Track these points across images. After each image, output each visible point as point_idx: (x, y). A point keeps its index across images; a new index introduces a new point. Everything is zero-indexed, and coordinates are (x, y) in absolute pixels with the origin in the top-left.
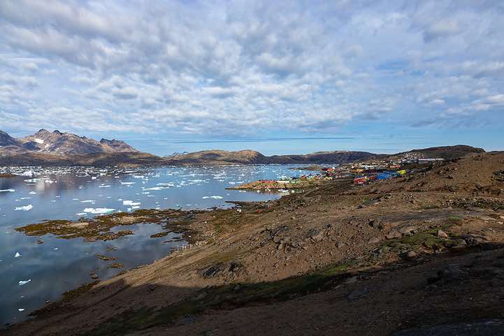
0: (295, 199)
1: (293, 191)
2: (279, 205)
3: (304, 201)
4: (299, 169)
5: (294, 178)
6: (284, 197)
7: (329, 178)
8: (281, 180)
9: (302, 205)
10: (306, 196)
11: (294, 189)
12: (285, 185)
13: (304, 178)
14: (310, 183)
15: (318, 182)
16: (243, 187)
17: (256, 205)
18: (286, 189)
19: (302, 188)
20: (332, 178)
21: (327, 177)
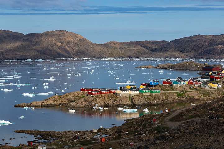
0: (150, 125)
1: (146, 111)
2: (119, 137)
3: (168, 129)
4: (159, 67)
5: (148, 86)
6: (129, 123)
7: (215, 86)
8: (124, 89)
9: (163, 137)
10: (172, 120)
11: (149, 106)
12: (131, 98)
13: (168, 85)
14: (178, 96)
15: (194, 94)
16: (50, 102)
17: (75, 138)
18: (133, 106)
19: (163, 104)
20: (220, 86)
21: (211, 84)
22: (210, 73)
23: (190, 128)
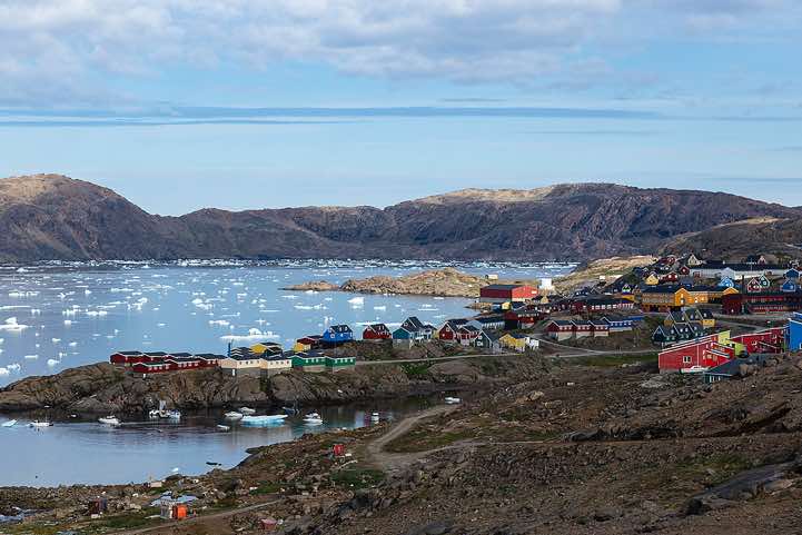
0: (326, 464)
2: (228, 504)
3: (377, 476)
4: (350, 288)
5: (319, 345)
6: (259, 458)
7: (520, 344)
8: (245, 354)
9: (364, 501)
10: (390, 448)
11: (322, 405)
12: (266, 383)
13: (380, 342)
17: (93, 507)
18: (271, 407)
20: (535, 343)
21: (508, 339)
22: (506, 306)
23: (444, 473)
